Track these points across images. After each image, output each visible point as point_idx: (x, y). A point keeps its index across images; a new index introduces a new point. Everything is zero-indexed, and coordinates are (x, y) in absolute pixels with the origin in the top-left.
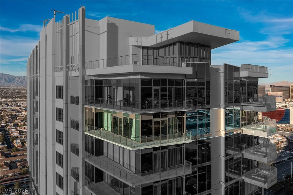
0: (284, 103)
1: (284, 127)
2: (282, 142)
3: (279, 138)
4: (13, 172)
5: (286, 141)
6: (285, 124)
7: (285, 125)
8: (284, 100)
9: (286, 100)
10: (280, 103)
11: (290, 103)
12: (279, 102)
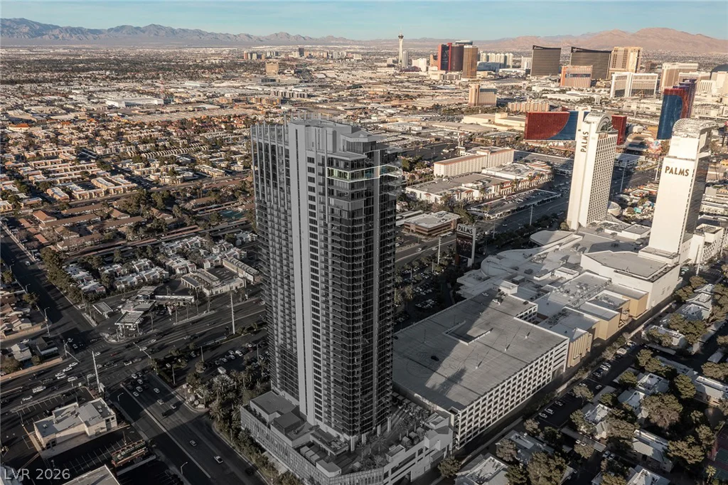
0: (591, 92)
1: (561, 147)
2: (542, 175)
3: (540, 169)
4: (92, 239)
5: (549, 174)
6: (565, 141)
7: (565, 144)
8: (593, 84)
9: (598, 83)
10: (582, 90)
11: (602, 92)
12: (581, 88)
